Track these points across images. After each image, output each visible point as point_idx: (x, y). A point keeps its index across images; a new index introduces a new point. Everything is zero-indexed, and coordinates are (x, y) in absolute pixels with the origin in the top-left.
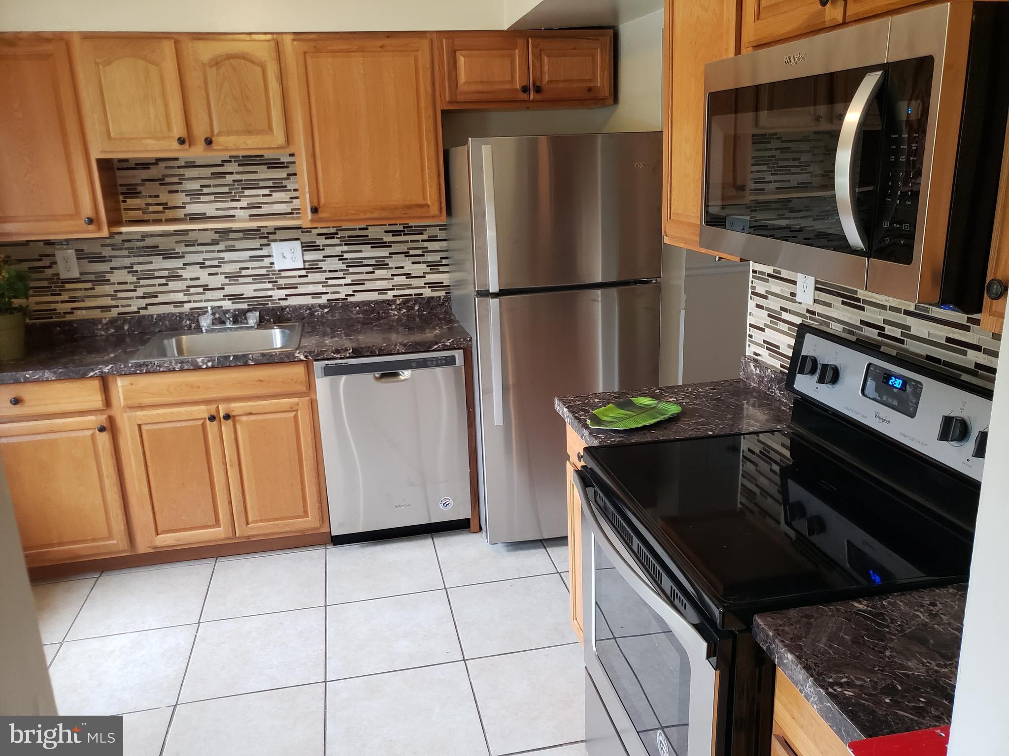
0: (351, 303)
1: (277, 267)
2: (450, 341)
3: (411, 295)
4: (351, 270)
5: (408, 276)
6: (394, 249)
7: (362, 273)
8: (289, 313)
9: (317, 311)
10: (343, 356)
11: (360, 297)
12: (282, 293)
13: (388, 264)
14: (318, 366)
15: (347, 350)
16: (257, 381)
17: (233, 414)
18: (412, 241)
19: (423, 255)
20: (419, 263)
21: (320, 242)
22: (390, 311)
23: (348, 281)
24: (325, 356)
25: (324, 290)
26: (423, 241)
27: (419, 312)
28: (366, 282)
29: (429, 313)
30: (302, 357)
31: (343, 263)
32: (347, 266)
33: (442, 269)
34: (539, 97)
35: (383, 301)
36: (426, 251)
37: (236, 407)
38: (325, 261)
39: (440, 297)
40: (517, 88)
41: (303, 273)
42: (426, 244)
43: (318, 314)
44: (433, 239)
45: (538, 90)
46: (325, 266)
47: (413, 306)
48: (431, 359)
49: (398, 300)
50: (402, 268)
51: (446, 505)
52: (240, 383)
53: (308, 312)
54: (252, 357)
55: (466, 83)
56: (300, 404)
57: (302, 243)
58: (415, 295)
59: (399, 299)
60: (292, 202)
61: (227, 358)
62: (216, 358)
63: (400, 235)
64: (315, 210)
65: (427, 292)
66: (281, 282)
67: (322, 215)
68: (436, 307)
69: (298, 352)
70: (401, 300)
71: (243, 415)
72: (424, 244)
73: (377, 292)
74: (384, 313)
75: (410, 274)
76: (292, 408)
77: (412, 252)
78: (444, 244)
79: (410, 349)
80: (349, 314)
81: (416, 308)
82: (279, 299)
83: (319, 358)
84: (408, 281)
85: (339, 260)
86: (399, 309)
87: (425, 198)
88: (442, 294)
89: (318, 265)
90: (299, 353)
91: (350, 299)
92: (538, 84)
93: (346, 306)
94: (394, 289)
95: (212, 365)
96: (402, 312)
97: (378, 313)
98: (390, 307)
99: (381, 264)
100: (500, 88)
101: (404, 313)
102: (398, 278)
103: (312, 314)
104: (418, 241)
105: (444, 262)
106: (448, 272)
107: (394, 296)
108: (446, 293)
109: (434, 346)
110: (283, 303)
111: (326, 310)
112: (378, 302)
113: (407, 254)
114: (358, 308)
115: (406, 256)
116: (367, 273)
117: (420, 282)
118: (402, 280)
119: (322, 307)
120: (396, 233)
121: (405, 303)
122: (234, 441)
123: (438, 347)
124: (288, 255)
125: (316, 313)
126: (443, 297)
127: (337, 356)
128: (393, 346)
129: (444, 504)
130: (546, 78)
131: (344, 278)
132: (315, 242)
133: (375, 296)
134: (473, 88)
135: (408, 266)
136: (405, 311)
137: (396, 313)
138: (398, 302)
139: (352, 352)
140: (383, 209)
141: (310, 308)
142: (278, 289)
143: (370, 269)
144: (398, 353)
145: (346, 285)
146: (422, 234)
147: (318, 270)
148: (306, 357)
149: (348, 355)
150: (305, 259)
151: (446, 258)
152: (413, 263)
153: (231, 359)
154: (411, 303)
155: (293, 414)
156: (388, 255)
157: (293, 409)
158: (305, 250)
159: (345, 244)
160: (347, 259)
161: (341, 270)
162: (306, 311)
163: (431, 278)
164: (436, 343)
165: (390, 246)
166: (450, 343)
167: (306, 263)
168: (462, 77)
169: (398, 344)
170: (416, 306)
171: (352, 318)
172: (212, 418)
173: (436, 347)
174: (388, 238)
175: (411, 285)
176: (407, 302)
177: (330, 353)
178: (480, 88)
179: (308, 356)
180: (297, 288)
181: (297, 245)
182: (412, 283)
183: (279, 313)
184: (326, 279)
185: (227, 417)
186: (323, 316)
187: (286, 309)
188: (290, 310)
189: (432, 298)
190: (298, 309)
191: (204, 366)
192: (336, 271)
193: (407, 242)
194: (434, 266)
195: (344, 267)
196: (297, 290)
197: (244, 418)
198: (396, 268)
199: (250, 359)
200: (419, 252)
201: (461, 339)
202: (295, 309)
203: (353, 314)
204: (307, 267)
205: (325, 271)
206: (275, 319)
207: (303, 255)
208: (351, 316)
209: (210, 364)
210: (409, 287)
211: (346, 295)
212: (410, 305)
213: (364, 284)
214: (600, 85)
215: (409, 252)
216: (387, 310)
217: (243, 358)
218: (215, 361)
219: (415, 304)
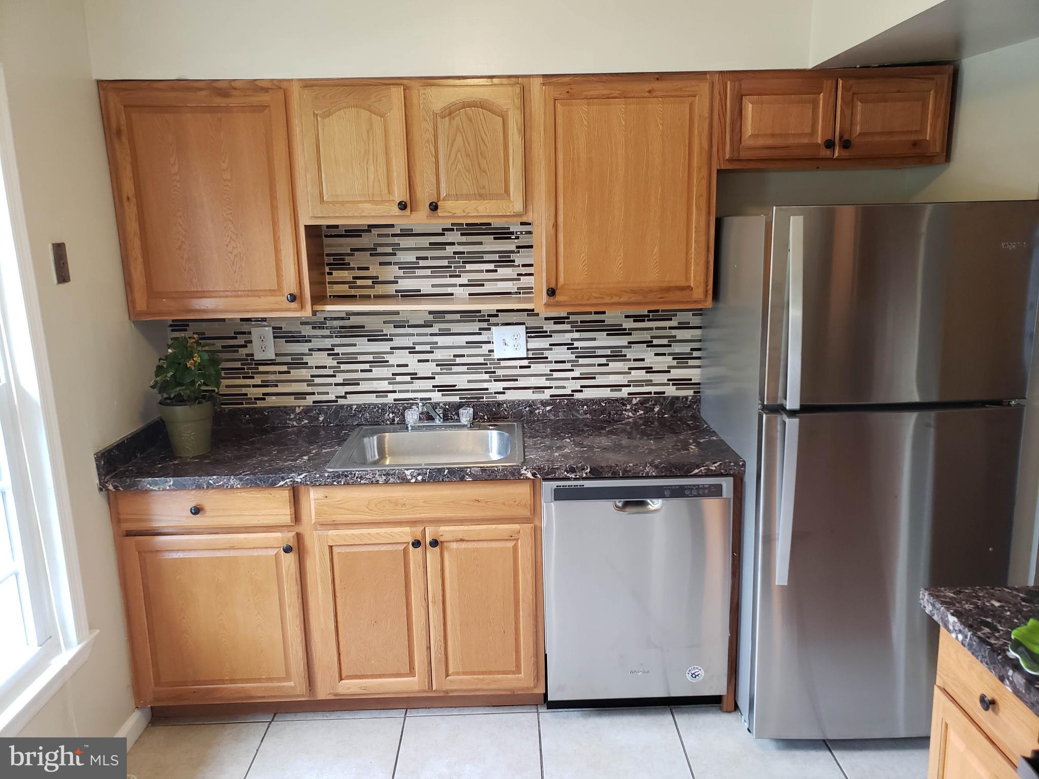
0: (578, 400)
1: (497, 355)
2: (716, 465)
3: (650, 393)
4: (582, 361)
5: (649, 370)
6: (635, 337)
7: (594, 365)
8: (506, 410)
9: (538, 408)
10: (578, 477)
11: (588, 394)
12: (499, 386)
13: (625, 356)
14: (548, 487)
15: (583, 469)
16: (473, 501)
17: (441, 539)
18: (657, 328)
19: (670, 346)
20: (664, 354)
21: (548, 328)
22: (624, 412)
23: (576, 374)
24: (557, 475)
25: (548, 384)
26: (671, 328)
27: (659, 414)
28: (597, 376)
29: (672, 416)
30: (529, 475)
31: (572, 353)
32: (576, 357)
33: (691, 362)
34: (846, 154)
35: (617, 400)
36: (673, 340)
37: (446, 532)
38: (551, 349)
39: (686, 398)
40: (818, 143)
41: (525, 363)
42: (674, 332)
43: (539, 412)
44: (683, 326)
45: (846, 144)
46: (552, 355)
47: (652, 406)
48: (689, 487)
49: (634, 399)
50: (643, 360)
51: (694, 676)
52: (453, 502)
53: (527, 409)
54: (470, 472)
55: (753, 136)
56: (521, 532)
57: (527, 328)
58: (655, 393)
59: (636, 398)
60: (519, 280)
61: (440, 471)
62: (428, 471)
63: (644, 321)
64: (552, 292)
65: (671, 391)
66: (500, 372)
67: (559, 298)
68: (681, 409)
69: (525, 468)
70: (638, 399)
71: (453, 541)
72: (671, 333)
73: (609, 389)
74: (616, 413)
75: (651, 368)
76: (512, 536)
77: (655, 342)
78: (698, 332)
79: (663, 472)
80: (575, 414)
81: (656, 409)
82: (495, 393)
83: (549, 477)
84: (649, 376)
85: (568, 349)
86: (635, 410)
87: (687, 278)
88: (690, 393)
89: (543, 354)
90: (525, 470)
91: (578, 396)
92: (846, 137)
93: (572, 404)
94: (629, 386)
95: (422, 479)
96: (638, 414)
97: (610, 414)
98: (624, 408)
99: (616, 355)
100: (796, 142)
101: (641, 415)
102: (636, 373)
103: (531, 412)
104: (665, 328)
105: (695, 354)
106: (699, 367)
107: (629, 394)
108: (695, 392)
109: (695, 469)
110: (500, 398)
111: (548, 408)
112: (609, 401)
113: (649, 344)
114: (585, 407)
115: (648, 346)
116: (599, 365)
117: (663, 378)
118: (641, 375)
119: (544, 403)
120: (638, 318)
121: (642, 403)
122: (440, 573)
123: (699, 472)
124: (510, 341)
125: (537, 411)
126: (690, 398)
127: (571, 476)
128: (641, 468)
129: (692, 674)
130: (858, 129)
131: (572, 370)
132: (542, 328)
133: (606, 393)
134: (761, 142)
135: (650, 358)
136: (642, 412)
137: (630, 414)
138: (634, 401)
139: (589, 472)
140: (633, 292)
141: (531, 404)
142: (495, 381)
143: (603, 361)
144: (648, 477)
145: (573, 378)
146: (671, 320)
147: (542, 359)
148: (534, 475)
149: (584, 475)
150: (529, 348)
151: (699, 349)
152: (656, 355)
153: (445, 473)
154: (650, 403)
155: (511, 544)
156: (626, 344)
157: (513, 538)
158: (529, 337)
159: (577, 331)
160: (577, 348)
161: (569, 361)
162: (525, 408)
163: (677, 373)
164: (698, 467)
165: (630, 334)
166: (715, 467)
167: (529, 352)
168: (749, 128)
169: (648, 465)
170: (656, 407)
171: (578, 419)
172: (417, 544)
173: (697, 471)
174: (629, 324)
175: (651, 381)
176: (646, 401)
177: (563, 471)
178: (769, 142)
179: (536, 474)
180: (517, 380)
181: (522, 329)
182: (653, 379)
183: (494, 409)
184: (551, 371)
185: (435, 543)
186: (544, 415)
187: (503, 404)
188: (507, 405)
189: (677, 398)
190: (517, 406)
191: (413, 481)
192: (564, 362)
193: (651, 329)
194: (682, 360)
195: (573, 357)
196: (516, 382)
197: (454, 545)
198: (635, 360)
199: (467, 474)
200: (665, 341)
201: (730, 462)
202: (514, 404)
203: (579, 414)
204: (530, 356)
205: (551, 362)
206: (489, 416)
207: (527, 342)
208: (576, 416)
209: (420, 478)
210: (649, 383)
211: (573, 391)
212: (648, 405)
213: (594, 378)
214: (930, 138)
215: (652, 342)
216: (620, 410)
217: (459, 472)
218: (427, 474)
219: (654, 405)
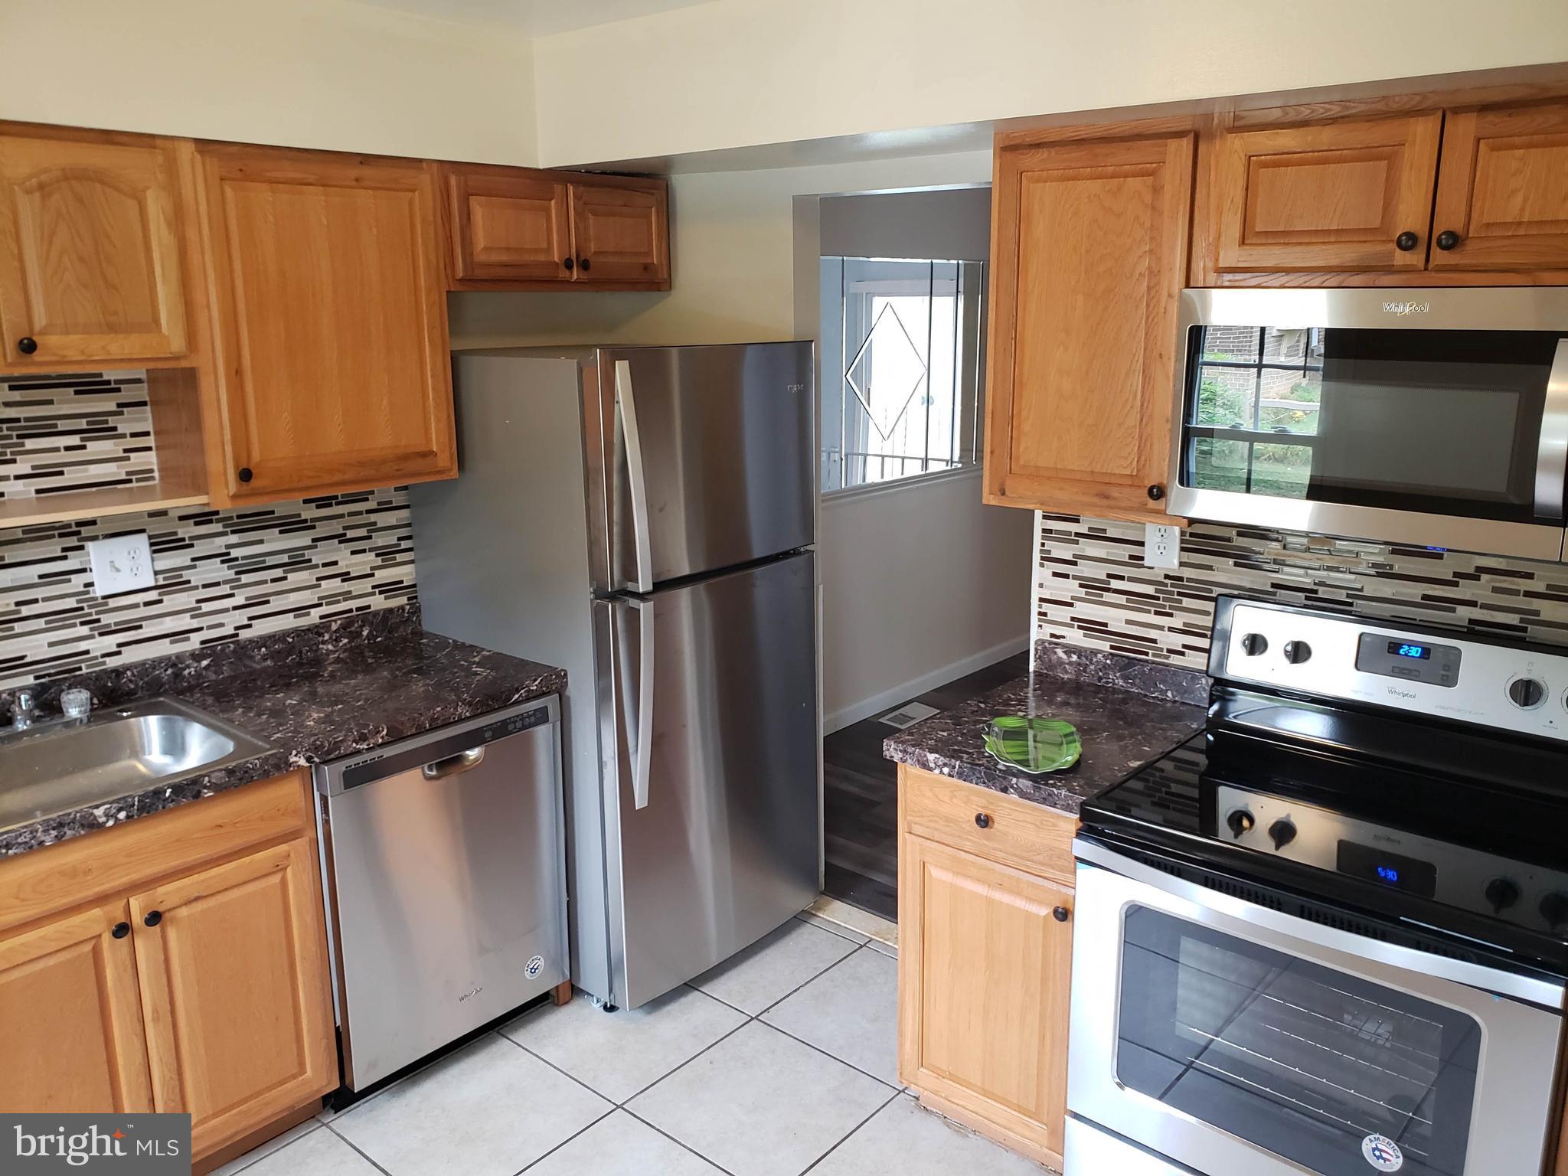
0: (250, 641)
1: (99, 591)
3: (351, 611)
4: (245, 578)
5: (345, 577)
6: (321, 530)
7: (265, 582)
8: (131, 681)
9: (188, 667)
10: (371, 745)
11: (262, 628)
12: (110, 642)
13: (310, 561)
14: (332, 773)
15: (378, 732)
16: (212, 828)
17: (160, 909)
18: (350, 514)
19: (370, 537)
20: (364, 551)
21: (186, 533)
22: (321, 646)
23: (239, 600)
24: (342, 751)
25: (195, 623)
26: (369, 512)
27: (369, 640)
28: (271, 598)
29: (386, 638)
30: (302, 762)
31: (229, 568)
32: (237, 573)
33: (400, 557)
34: (584, 276)
35: (308, 630)
36: (374, 529)
37: (166, 895)
38: (195, 567)
39: (402, 608)
40: (555, 262)
41: (153, 595)
42: (373, 517)
43: (190, 673)
44: (385, 507)
45: (585, 265)
46: (195, 577)
47: (359, 630)
48: (512, 720)
49: (333, 623)
50: (335, 563)
51: (533, 970)
52: (178, 841)
53: (169, 671)
54: (209, 782)
55: (486, 249)
56: (292, 855)
57: (150, 537)
58: (358, 609)
59: (335, 621)
60: (128, 459)
61: (158, 793)
62: (136, 799)
63: (330, 505)
64: (245, 475)
65: (378, 602)
66: (107, 619)
67: (255, 483)
68: (397, 626)
69: (294, 752)
70: (339, 622)
71: (180, 906)
72: (369, 518)
73: (292, 615)
74: (310, 650)
75: (348, 573)
76: (278, 866)
77: (350, 534)
78: (404, 514)
79: (478, 709)
80: (247, 662)
81: (365, 633)
82: (104, 656)
83: (332, 756)
84: (347, 586)
85: (223, 562)
86: (336, 640)
87: (428, 440)
88: (403, 600)
89: (181, 576)
90: (296, 756)
91: (244, 634)
92: (582, 258)
93: (242, 648)
94: (320, 605)
95: (128, 817)
96: (341, 644)
97: (301, 652)
98: (321, 639)
99: (298, 561)
100: (532, 259)
101: (345, 645)
102: (328, 584)
103: (177, 675)
104: (360, 513)
105: (404, 545)
106: (412, 562)
107: (321, 617)
108: (409, 599)
109: (514, 695)
110: (112, 663)
111: (205, 663)
112: (298, 632)
113: (342, 539)
114: (263, 649)
115: (340, 542)
116: (273, 580)
117: (366, 585)
118: (334, 586)
119: (196, 656)
120: (323, 502)
121: (344, 627)
122: (163, 966)
123: (519, 697)
124: (124, 563)
125: (186, 672)
126: (408, 607)
127: (361, 747)
128: (452, 709)
129: (532, 969)
130: (593, 248)
131: (232, 595)
132: (175, 533)
133: (288, 622)
134: (495, 257)
135: (346, 560)
136: (346, 641)
137: (330, 647)
138: (334, 627)
139: (387, 735)
140: (362, 464)
141: (174, 663)
142: (101, 634)
143: (278, 573)
144: (461, 720)
145: (235, 608)
146: (367, 499)
147: (184, 585)
148: (309, 759)
149: (380, 741)
150: (158, 568)
151: (409, 538)
152: (353, 553)
153: (167, 795)
154: (356, 625)
155: (276, 879)
156: (310, 543)
157: (280, 867)
158: (155, 552)
159: (233, 532)
160: (236, 559)
161: (226, 582)
162: (166, 670)
163: (384, 576)
164: (517, 690)
165: (314, 527)
166: (536, 685)
167: (158, 576)
168: (480, 241)
169: (460, 704)
170: (364, 629)
171: (255, 670)
172: (122, 930)
173: (516, 696)
174: (309, 513)
175: (350, 592)
176: (351, 623)
177: (350, 743)
178: (504, 258)
179: (312, 757)
180: (140, 627)
181: (141, 542)
182: (352, 589)
183: (110, 684)
184: (198, 601)
185: (154, 918)
186: (199, 675)
187: (125, 673)
188: (133, 673)
189: (391, 610)
190: (150, 670)
191: (111, 823)
192: (217, 584)
193: (342, 516)
194: (387, 555)
195: (230, 574)
196: (140, 631)
197: (184, 912)
198: (325, 565)
199: (205, 787)
200: (363, 532)
201: (552, 676)
202: (144, 668)
203: (255, 662)
204: (161, 582)
205: (196, 588)
207: (153, 560)
208: (250, 667)
209: (122, 815)
210: (348, 596)
211: (237, 628)
212: (353, 629)
213: (267, 602)
214: (657, 262)
215: (345, 535)
216: (315, 644)
217: (191, 787)
218: (134, 805)
219: (362, 627)
